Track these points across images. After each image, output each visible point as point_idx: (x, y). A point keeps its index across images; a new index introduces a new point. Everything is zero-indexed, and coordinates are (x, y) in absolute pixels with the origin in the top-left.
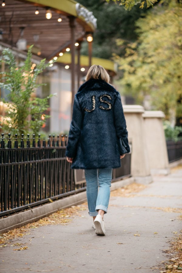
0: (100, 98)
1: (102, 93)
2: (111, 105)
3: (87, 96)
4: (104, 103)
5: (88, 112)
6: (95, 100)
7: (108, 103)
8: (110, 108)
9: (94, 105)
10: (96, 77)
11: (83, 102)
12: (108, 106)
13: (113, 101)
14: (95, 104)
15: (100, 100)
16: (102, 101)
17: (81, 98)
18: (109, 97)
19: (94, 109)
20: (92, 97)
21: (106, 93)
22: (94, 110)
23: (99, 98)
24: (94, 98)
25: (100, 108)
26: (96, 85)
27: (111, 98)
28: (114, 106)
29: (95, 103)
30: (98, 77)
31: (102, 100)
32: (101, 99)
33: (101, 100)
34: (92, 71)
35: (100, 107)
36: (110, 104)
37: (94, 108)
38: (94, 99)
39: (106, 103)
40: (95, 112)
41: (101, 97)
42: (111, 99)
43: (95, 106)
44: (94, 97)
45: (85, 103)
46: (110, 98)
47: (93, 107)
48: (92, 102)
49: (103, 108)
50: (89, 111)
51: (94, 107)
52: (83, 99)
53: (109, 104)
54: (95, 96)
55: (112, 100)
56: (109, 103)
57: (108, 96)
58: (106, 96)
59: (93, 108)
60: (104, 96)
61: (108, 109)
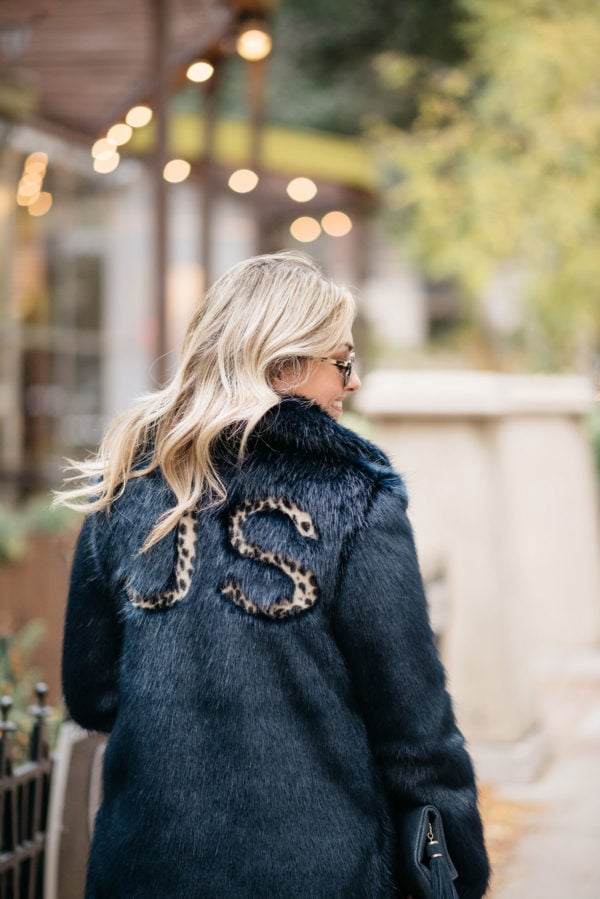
0: (235, 520)
2: (313, 580)
4: (254, 561)
6: (196, 529)
7: (287, 569)
8: (301, 599)
9: (188, 565)
12: (289, 584)
14: (194, 561)
15: (231, 535)
16: (242, 549)
18: (302, 518)
19: (180, 595)
22: (184, 601)
23: (224, 517)
24: (194, 515)
25: (226, 599)
27: (317, 530)
29: (192, 553)
31: (241, 537)
32: (236, 528)
33: (238, 535)
35: (229, 589)
36: (302, 571)
37: (183, 585)
39: (267, 565)
41: (243, 515)
42: (311, 533)
43: (190, 572)
46: (305, 526)
47: (173, 576)
48: (176, 542)
49: (248, 604)
51: (183, 576)
53: (295, 576)
56: (293, 567)
57: (293, 512)
58: (278, 510)
59: (172, 583)
60: (267, 506)
61: (278, 613)
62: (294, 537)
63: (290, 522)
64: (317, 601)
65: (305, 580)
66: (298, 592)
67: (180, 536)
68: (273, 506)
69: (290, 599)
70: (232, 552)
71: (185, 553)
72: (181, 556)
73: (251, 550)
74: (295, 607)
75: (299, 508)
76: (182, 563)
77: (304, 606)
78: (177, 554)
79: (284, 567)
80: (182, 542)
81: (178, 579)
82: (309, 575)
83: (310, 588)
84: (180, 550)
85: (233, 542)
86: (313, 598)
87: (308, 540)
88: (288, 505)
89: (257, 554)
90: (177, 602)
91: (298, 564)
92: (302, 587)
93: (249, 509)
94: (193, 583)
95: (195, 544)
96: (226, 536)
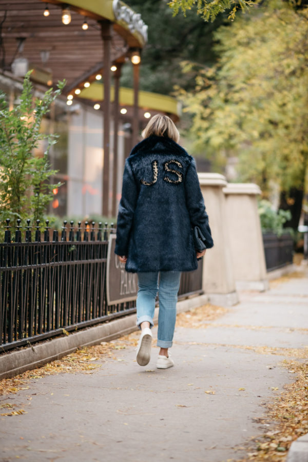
1: (168, 158)
2: (182, 176)
3: (145, 162)
4: (171, 172)
5: (147, 185)
6: (157, 168)
8: (180, 180)
9: (156, 175)
10: (160, 134)
11: (138, 170)
12: (178, 177)
13: (185, 169)
14: (158, 174)
16: (168, 170)
17: (136, 165)
18: (179, 164)
19: (155, 181)
20: (152, 164)
21: (174, 158)
22: (156, 183)
23: (163, 165)
24: (156, 165)
25: (165, 181)
26: (159, 145)
28: (186, 177)
29: (157, 173)
30: (164, 134)
32: (166, 167)
33: (167, 168)
34: (154, 124)
35: (165, 179)
37: (155, 179)
38: (155, 167)
39: (173, 173)
40: (157, 187)
41: (167, 164)
42: (181, 167)
43: (157, 177)
44: (155, 164)
45: (141, 173)
47: (153, 177)
48: (153, 171)
49: (170, 181)
50: (149, 184)
51: (155, 177)
52: (138, 166)
53: (179, 175)
54: (157, 162)
55: (183, 169)
56: (178, 173)
57: (177, 163)
58: (174, 163)
59: (153, 179)
60: (172, 162)
61: (176, 182)
62: (178, 168)
63: (177, 164)
64: (183, 180)
69: (178, 180)
70: (166, 172)
73: (170, 170)
74: (179, 182)
78: (153, 173)
79: (176, 173)
80: (155, 171)
88: (176, 161)
90: (154, 183)
92: (180, 177)
93: (168, 162)
94: (158, 179)
95: (158, 171)
96: (164, 168)
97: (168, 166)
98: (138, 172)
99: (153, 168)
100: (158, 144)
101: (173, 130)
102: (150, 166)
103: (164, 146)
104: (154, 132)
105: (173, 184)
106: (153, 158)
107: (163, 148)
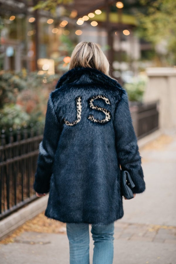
0: (91, 101)
1: (94, 92)
2: (110, 114)
3: (68, 98)
4: (96, 110)
5: (69, 126)
6: (81, 105)
9: (80, 113)
10: (85, 63)
11: (60, 108)
12: (104, 115)
13: (113, 106)
14: (81, 112)
15: (90, 105)
16: (93, 108)
17: (59, 101)
18: (107, 100)
19: (78, 121)
20: (76, 100)
21: (100, 92)
23: (88, 101)
24: (80, 102)
25: (89, 120)
26: (86, 79)
28: (115, 115)
29: (81, 111)
30: (90, 63)
31: (93, 105)
32: (91, 103)
33: (92, 104)
34: (79, 51)
35: (90, 118)
36: (108, 112)
37: (79, 118)
38: (79, 103)
39: (99, 111)
40: (80, 127)
41: (93, 100)
42: (109, 103)
43: (81, 115)
44: (79, 100)
45: (63, 111)
46: (107, 102)
47: (76, 117)
48: (76, 109)
49: (95, 121)
50: (71, 125)
51: (79, 116)
53: (106, 113)
54: (81, 98)
55: (110, 105)
57: (104, 98)
58: (101, 98)
59: (76, 118)
60: (98, 97)
61: (103, 122)
62: (105, 104)
63: (104, 101)
64: (111, 119)
65: (108, 114)
66: (106, 117)
67: (77, 107)
68: (100, 97)
69: (105, 119)
70: (91, 109)
71: (79, 111)
72: (78, 112)
73: (95, 108)
74: (106, 121)
75: (106, 97)
76: (78, 114)
77: (108, 120)
78: (77, 111)
79: (103, 111)
80: (78, 108)
81: (78, 117)
82: (109, 113)
83: (109, 116)
84: (78, 110)
85: (91, 107)
86: (110, 118)
87: (108, 105)
88: (103, 97)
89: (97, 109)
90: (78, 123)
91: (106, 111)
92: (107, 116)
93: (94, 98)
94: (82, 117)
95: (82, 108)
96: (89, 105)
97: (93, 103)
98: (60, 110)
99: (76, 105)
100: (84, 76)
101: (100, 58)
102: (73, 103)
103: (91, 78)
104: (79, 62)
105: (98, 124)
106: (76, 93)
107: (89, 81)
